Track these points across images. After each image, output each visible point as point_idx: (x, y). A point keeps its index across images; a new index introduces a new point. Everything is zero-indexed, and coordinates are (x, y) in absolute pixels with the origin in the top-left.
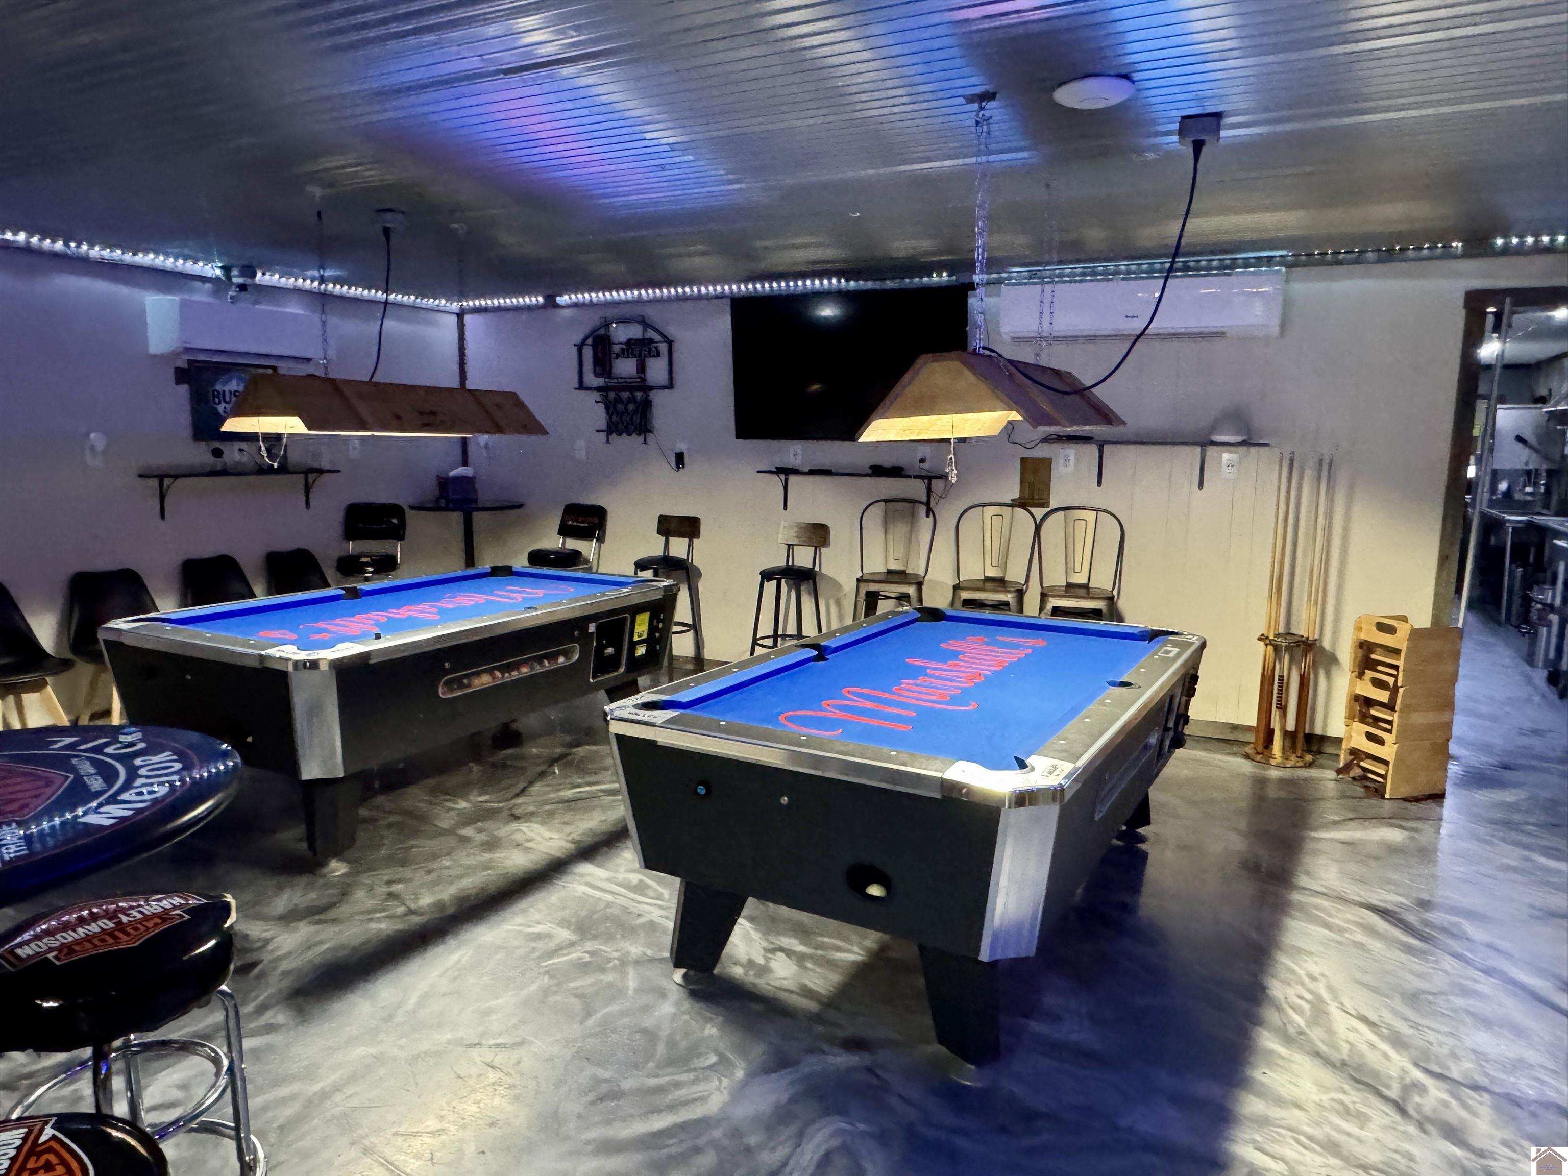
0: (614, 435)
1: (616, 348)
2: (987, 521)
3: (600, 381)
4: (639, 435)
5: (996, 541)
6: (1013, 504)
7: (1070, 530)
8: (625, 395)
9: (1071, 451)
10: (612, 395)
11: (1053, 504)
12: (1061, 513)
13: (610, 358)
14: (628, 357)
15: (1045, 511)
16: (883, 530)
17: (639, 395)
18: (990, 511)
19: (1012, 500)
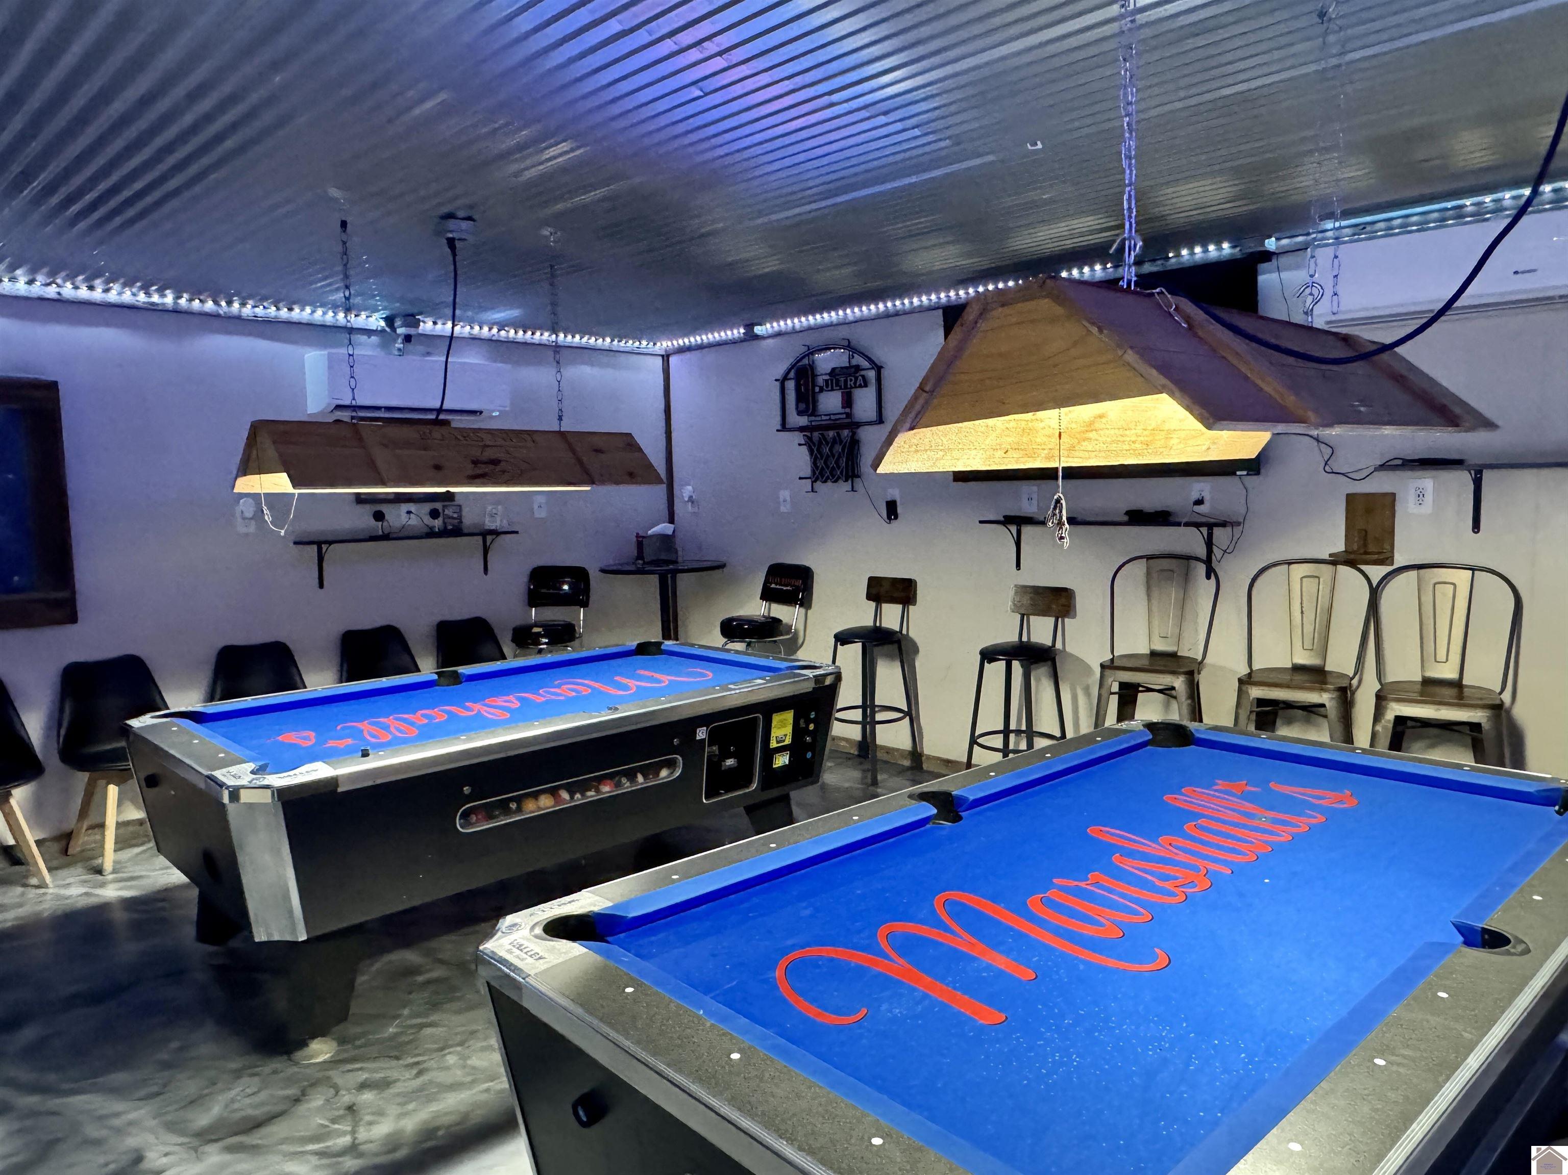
0: (819, 483)
1: (820, 381)
2: (1296, 587)
3: (803, 421)
4: (846, 481)
5: (1310, 615)
6: (1334, 561)
7: (1427, 598)
8: (831, 434)
9: (1427, 482)
10: (816, 435)
11: (1400, 560)
12: (1413, 574)
13: (814, 393)
14: (832, 390)
15: (1384, 570)
16: (1146, 597)
17: (846, 433)
18: (1299, 571)
19: (1330, 555)
